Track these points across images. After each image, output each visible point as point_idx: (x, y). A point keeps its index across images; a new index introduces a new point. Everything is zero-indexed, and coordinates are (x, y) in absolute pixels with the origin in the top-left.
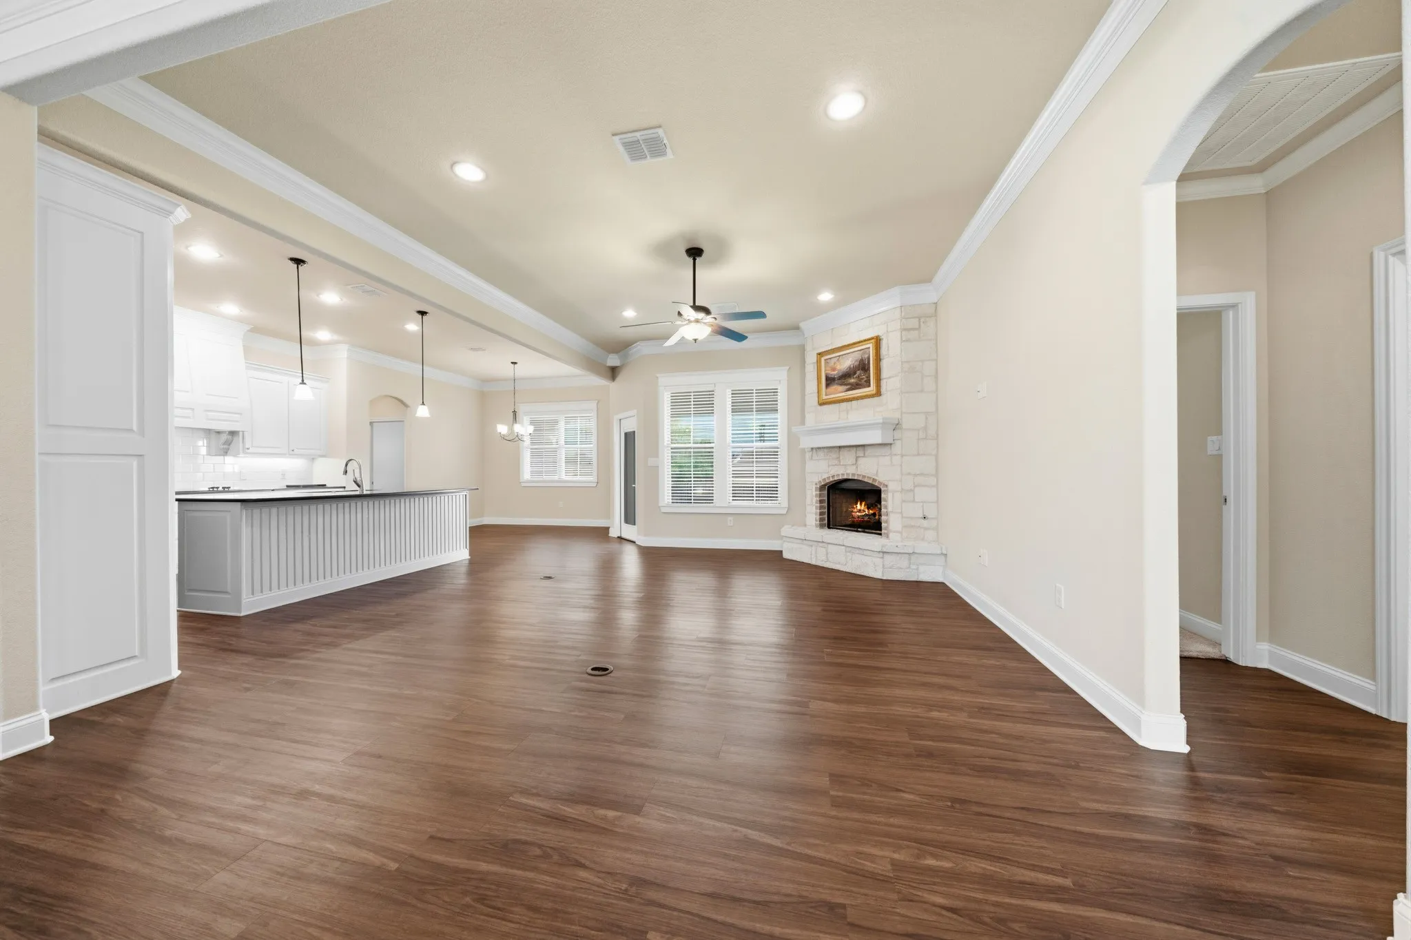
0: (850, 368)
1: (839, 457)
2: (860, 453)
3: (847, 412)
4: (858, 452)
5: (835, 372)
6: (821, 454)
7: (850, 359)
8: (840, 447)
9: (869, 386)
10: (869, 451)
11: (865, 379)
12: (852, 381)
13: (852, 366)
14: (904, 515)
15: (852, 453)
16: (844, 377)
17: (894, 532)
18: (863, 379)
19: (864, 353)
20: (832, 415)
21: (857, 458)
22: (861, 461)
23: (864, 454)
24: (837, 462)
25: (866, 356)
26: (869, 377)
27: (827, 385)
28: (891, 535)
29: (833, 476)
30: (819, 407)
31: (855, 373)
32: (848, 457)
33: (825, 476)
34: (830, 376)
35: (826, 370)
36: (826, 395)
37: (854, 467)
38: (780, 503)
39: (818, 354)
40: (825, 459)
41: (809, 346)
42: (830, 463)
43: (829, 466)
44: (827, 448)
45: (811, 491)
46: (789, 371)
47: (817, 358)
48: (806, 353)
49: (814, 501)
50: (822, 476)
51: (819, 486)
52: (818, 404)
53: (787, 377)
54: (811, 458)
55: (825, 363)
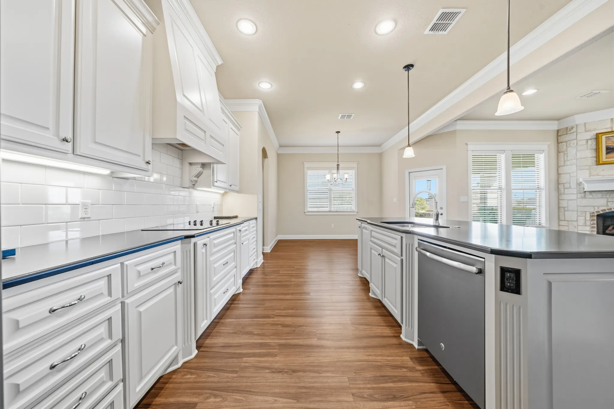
6: (600, 195)
27: (607, 153)
30: (595, 167)
33: (603, 208)
34: (611, 147)
35: (606, 143)
36: (606, 158)
38: (540, 224)
39: (597, 135)
40: (602, 198)
41: (581, 129)
42: (609, 200)
43: (608, 202)
44: (606, 191)
45: (583, 218)
46: (549, 145)
47: (595, 137)
48: (577, 135)
49: (588, 223)
50: (598, 208)
51: (596, 214)
52: (595, 163)
53: (548, 149)
54: (585, 197)
55: (606, 139)
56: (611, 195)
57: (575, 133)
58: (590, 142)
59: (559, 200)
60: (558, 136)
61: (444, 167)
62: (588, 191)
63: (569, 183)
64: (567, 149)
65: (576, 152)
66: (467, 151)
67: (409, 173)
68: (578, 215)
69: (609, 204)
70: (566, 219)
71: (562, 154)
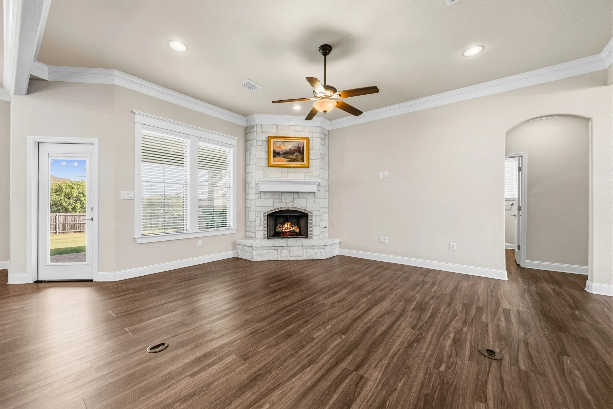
0: (291, 149)
1: (282, 198)
2: (296, 196)
3: (288, 173)
4: (294, 195)
5: (281, 150)
6: (268, 196)
7: (291, 145)
8: (282, 192)
9: (303, 162)
10: (301, 195)
11: (300, 158)
12: (292, 157)
13: (292, 149)
14: (321, 227)
15: (291, 196)
16: (286, 154)
17: (315, 235)
18: (299, 157)
19: (301, 144)
20: (276, 174)
21: (294, 198)
22: (296, 200)
23: (298, 196)
24: (280, 200)
25: (301, 146)
26: (303, 157)
27: (274, 156)
28: (314, 237)
29: (278, 209)
30: (267, 168)
31: (294, 153)
32: (289, 198)
33: (271, 208)
34: (276, 151)
35: (273, 147)
36: (274, 161)
37: (292, 203)
38: (230, 226)
39: (269, 137)
40: (271, 198)
41: (259, 130)
42: (275, 201)
43: (274, 202)
44: (273, 192)
45: (259, 218)
46: (238, 140)
47: (267, 139)
48: (256, 133)
49: (262, 224)
50: (268, 208)
51: (267, 214)
52: (267, 166)
53: (237, 144)
54: (260, 198)
55: (273, 143)
56: (276, 196)
57: (255, 132)
58: (264, 143)
59: (246, 200)
60: (246, 133)
61: (96, 142)
62: (263, 192)
63: (251, 183)
64: (251, 148)
65: (256, 152)
66: (134, 123)
67: (38, 143)
68: (256, 216)
69: (275, 204)
70: (250, 220)
71: (248, 152)
